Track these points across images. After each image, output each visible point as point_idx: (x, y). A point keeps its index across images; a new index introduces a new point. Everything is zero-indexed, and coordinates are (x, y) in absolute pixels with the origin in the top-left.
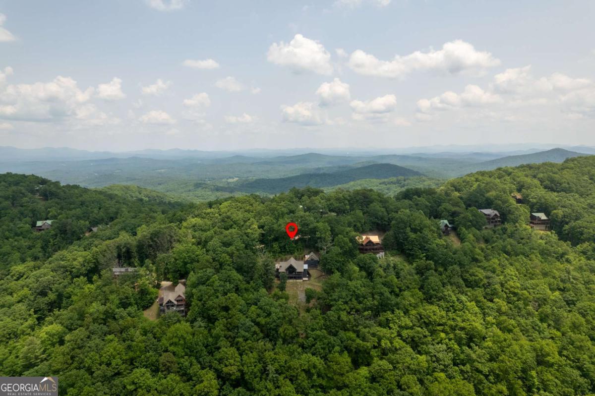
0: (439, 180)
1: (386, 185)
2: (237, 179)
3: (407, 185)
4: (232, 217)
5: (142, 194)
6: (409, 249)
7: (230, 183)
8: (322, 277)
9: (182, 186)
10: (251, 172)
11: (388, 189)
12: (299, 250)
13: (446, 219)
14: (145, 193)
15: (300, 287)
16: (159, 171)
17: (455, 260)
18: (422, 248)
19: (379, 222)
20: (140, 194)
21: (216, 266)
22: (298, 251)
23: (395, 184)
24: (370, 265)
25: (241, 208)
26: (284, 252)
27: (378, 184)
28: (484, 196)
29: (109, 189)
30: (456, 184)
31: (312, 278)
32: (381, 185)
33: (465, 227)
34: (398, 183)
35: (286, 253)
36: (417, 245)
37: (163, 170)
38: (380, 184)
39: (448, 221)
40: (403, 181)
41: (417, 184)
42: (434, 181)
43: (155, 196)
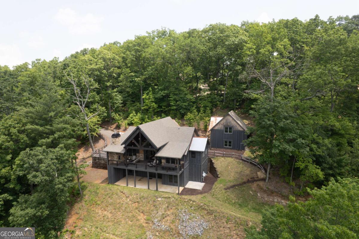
8: (254, 186)
12: (202, 109)
15: (163, 217)
22: (199, 111)
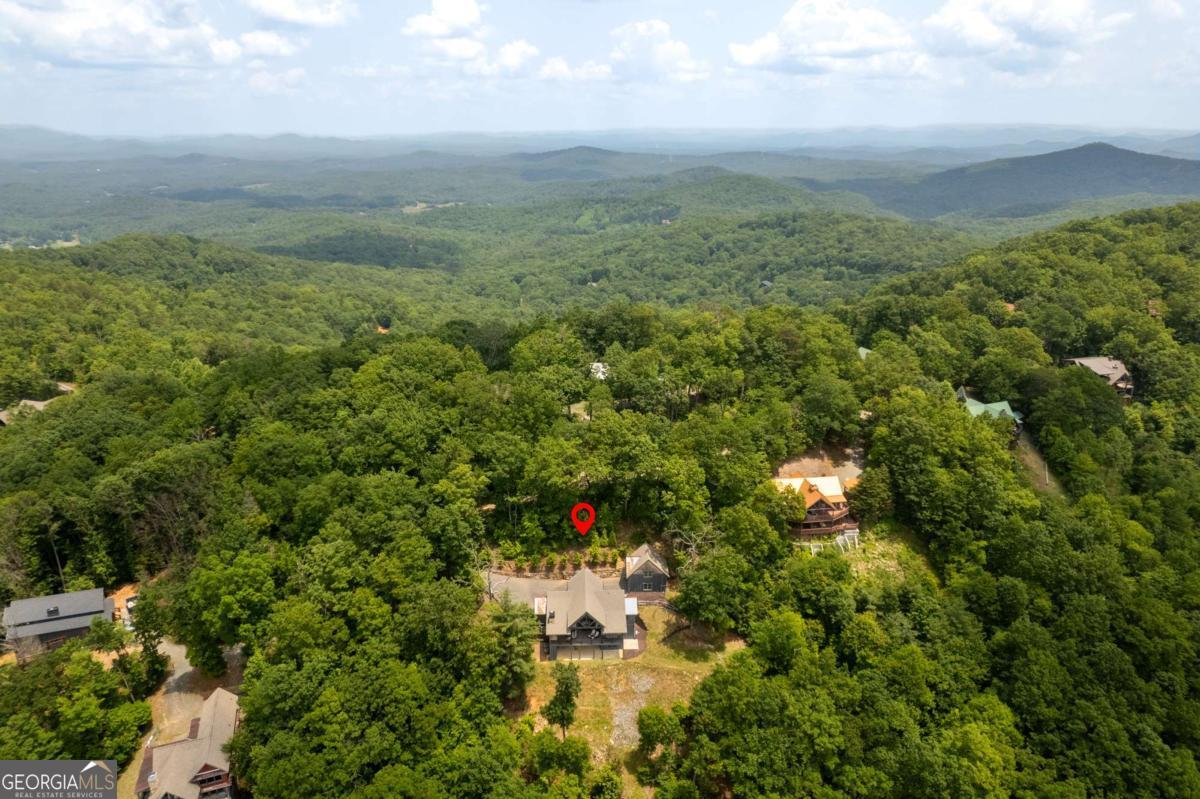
0: (869, 221)
1: (753, 229)
2: (424, 205)
3: (801, 232)
4: (390, 427)
5: (199, 258)
6: (931, 521)
7: (408, 216)
8: (681, 635)
9: (300, 226)
10: (453, 189)
11: (758, 240)
13: (1002, 399)
14: (206, 253)
16: (253, 187)
17: (1089, 572)
18: (976, 523)
19: (836, 425)
20: (195, 256)
21: (335, 633)
22: (600, 535)
23: (773, 228)
24: (833, 601)
25: (418, 387)
26: (558, 539)
27: (736, 228)
28: (1083, 319)
29: (114, 246)
30: (990, 272)
31: (652, 642)
32: (744, 230)
33: (1062, 426)
34: (780, 225)
35: (564, 543)
36: (959, 512)
37: (259, 186)
38: (740, 227)
39: (1011, 402)
40: (790, 222)
41: (824, 229)
42: (859, 223)
43: (230, 260)
